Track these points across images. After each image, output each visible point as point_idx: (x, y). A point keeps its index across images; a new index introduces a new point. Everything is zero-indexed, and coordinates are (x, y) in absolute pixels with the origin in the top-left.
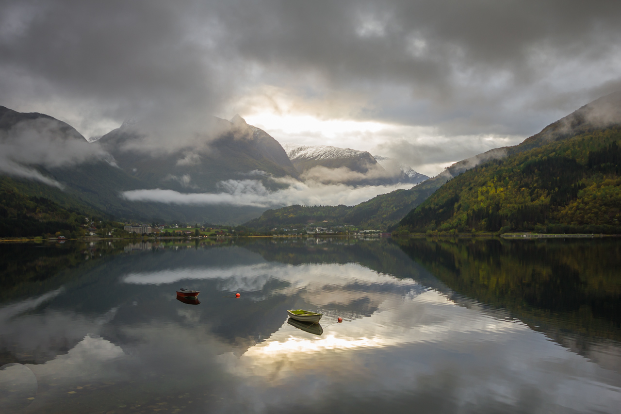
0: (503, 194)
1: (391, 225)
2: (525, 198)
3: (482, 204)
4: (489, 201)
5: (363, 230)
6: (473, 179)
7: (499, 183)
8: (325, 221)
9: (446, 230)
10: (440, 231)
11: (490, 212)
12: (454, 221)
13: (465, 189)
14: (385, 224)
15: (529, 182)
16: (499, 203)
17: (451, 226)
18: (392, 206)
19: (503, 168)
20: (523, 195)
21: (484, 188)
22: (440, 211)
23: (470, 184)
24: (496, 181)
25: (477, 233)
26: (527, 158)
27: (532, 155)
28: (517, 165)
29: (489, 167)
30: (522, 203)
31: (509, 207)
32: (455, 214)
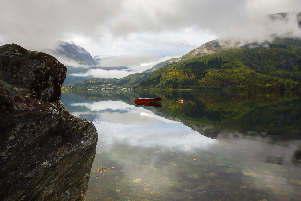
0: (178, 75)
1: (135, 86)
2: (186, 76)
3: (170, 78)
4: (173, 77)
5: (124, 88)
6: (166, 69)
7: (177, 71)
8: (108, 84)
9: (157, 88)
10: (155, 88)
11: (174, 81)
12: (160, 84)
13: (164, 73)
14: (132, 86)
15: (188, 70)
16: (177, 78)
17: (159, 86)
18: (135, 79)
19: (177, 65)
20: (186, 75)
21: (171, 72)
22: (155, 81)
23: (165, 71)
24: (176, 70)
25: (169, 89)
26: (186, 62)
27: (188, 61)
28: (183, 64)
29: (172, 65)
30: (185, 78)
31: (181, 80)
32: (160, 82)
